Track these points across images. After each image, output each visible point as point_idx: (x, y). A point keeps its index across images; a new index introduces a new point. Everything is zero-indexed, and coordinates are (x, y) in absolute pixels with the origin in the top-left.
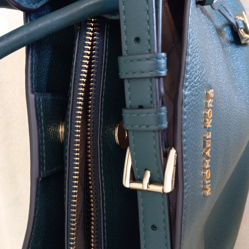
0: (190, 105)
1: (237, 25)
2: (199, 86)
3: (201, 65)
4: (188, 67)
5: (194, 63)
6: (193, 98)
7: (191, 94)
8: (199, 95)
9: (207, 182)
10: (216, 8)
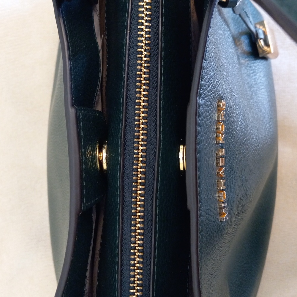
0: (203, 115)
1: (257, 35)
2: (211, 95)
3: (214, 72)
4: (203, 73)
5: (209, 69)
6: (206, 108)
7: (205, 103)
8: (211, 105)
9: (223, 205)
10: (238, 12)
